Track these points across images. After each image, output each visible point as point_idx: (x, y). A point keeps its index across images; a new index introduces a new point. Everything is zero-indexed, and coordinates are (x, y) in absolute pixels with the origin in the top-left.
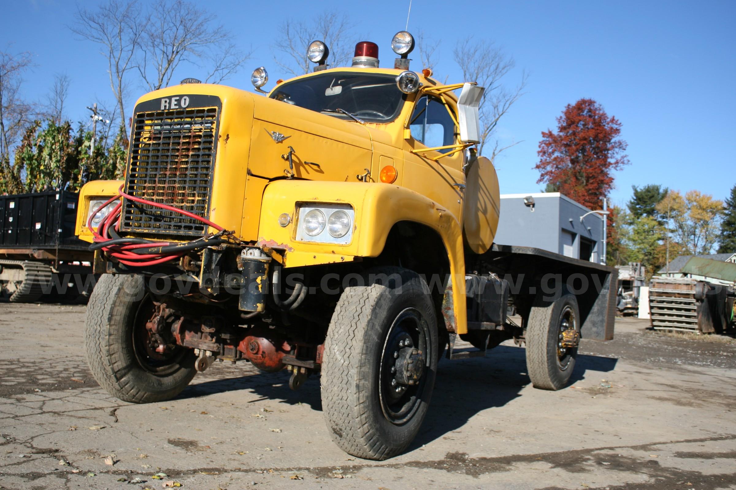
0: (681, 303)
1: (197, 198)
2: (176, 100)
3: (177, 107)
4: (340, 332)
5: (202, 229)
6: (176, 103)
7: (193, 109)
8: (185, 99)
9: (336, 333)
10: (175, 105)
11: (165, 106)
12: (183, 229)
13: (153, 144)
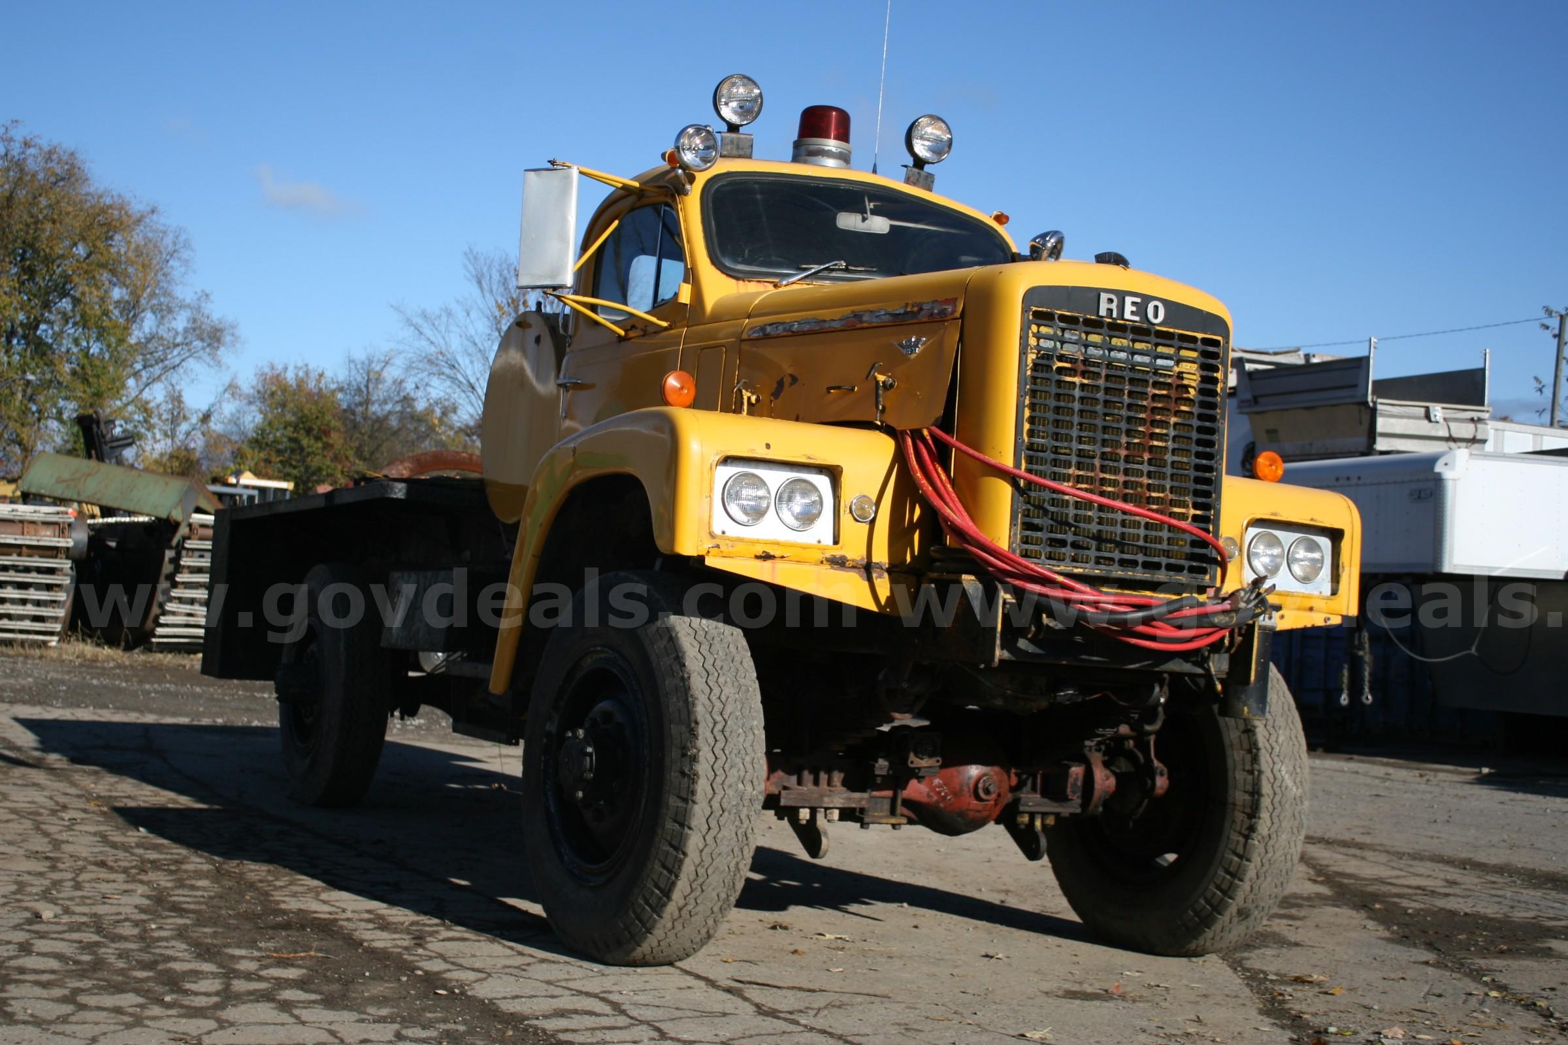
0: (27, 570)
1: (1192, 512)
2: (1134, 303)
3: (1137, 318)
4: (1280, 740)
5: (1204, 571)
6: (1134, 309)
7: (1171, 330)
8: (1156, 307)
9: (1274, 744)
10: (1133, 313)
11: (1110, 311)
12: (1139, 568)
13: (1083, 386)
